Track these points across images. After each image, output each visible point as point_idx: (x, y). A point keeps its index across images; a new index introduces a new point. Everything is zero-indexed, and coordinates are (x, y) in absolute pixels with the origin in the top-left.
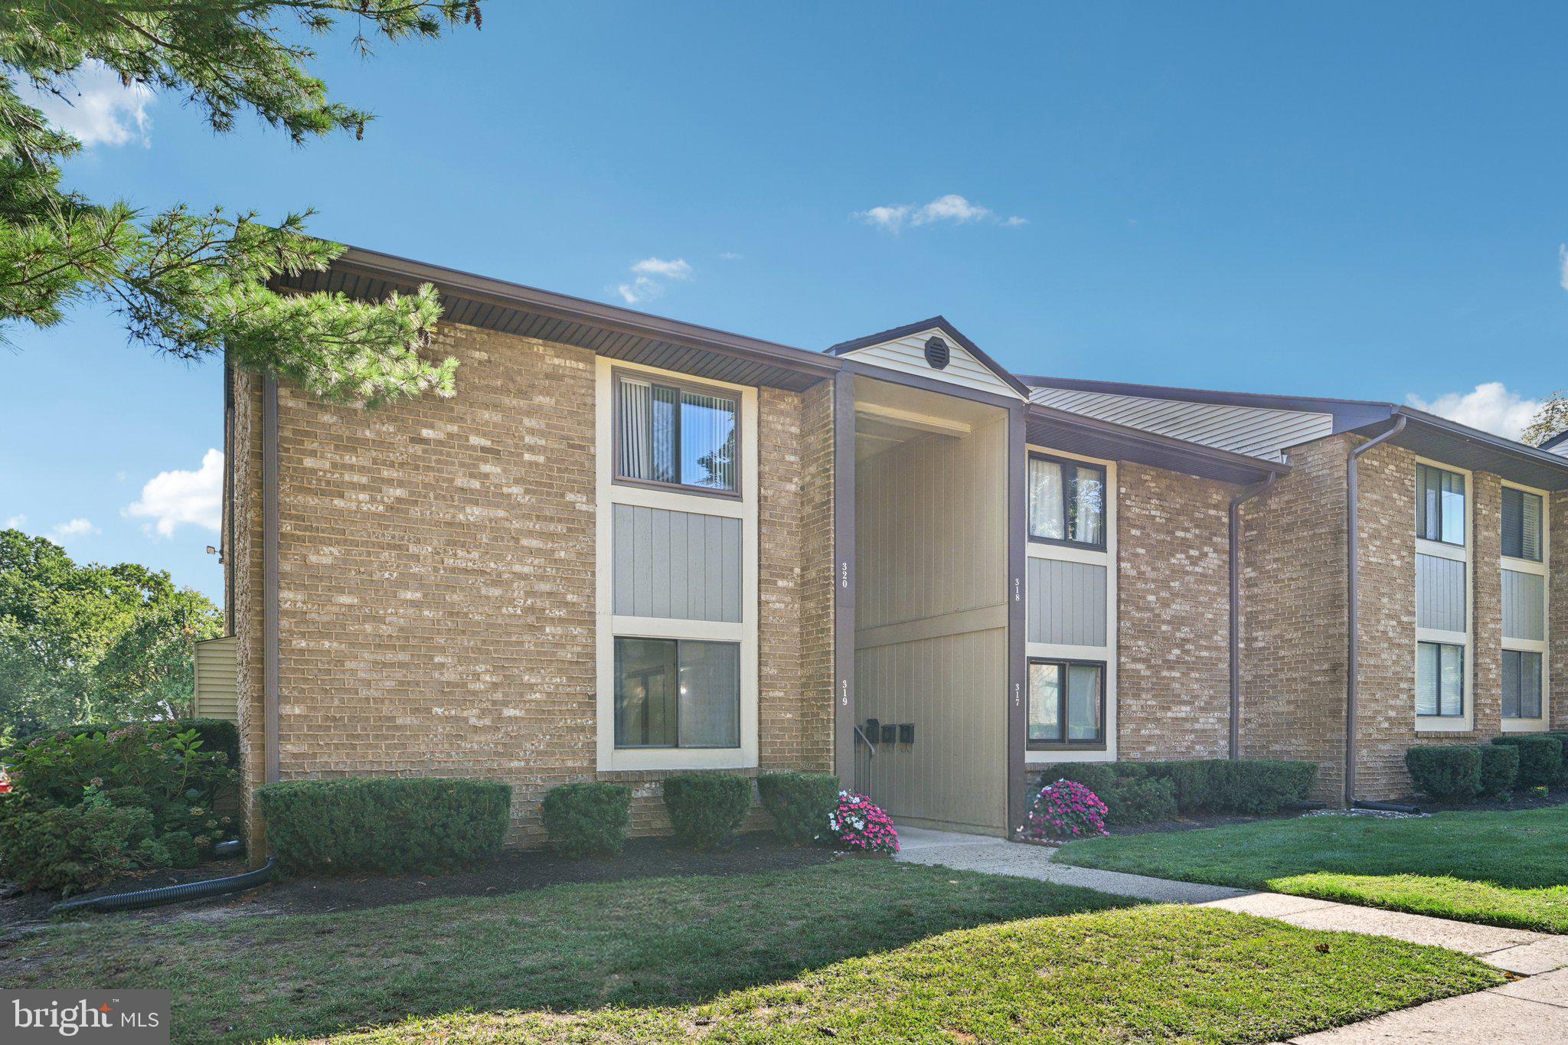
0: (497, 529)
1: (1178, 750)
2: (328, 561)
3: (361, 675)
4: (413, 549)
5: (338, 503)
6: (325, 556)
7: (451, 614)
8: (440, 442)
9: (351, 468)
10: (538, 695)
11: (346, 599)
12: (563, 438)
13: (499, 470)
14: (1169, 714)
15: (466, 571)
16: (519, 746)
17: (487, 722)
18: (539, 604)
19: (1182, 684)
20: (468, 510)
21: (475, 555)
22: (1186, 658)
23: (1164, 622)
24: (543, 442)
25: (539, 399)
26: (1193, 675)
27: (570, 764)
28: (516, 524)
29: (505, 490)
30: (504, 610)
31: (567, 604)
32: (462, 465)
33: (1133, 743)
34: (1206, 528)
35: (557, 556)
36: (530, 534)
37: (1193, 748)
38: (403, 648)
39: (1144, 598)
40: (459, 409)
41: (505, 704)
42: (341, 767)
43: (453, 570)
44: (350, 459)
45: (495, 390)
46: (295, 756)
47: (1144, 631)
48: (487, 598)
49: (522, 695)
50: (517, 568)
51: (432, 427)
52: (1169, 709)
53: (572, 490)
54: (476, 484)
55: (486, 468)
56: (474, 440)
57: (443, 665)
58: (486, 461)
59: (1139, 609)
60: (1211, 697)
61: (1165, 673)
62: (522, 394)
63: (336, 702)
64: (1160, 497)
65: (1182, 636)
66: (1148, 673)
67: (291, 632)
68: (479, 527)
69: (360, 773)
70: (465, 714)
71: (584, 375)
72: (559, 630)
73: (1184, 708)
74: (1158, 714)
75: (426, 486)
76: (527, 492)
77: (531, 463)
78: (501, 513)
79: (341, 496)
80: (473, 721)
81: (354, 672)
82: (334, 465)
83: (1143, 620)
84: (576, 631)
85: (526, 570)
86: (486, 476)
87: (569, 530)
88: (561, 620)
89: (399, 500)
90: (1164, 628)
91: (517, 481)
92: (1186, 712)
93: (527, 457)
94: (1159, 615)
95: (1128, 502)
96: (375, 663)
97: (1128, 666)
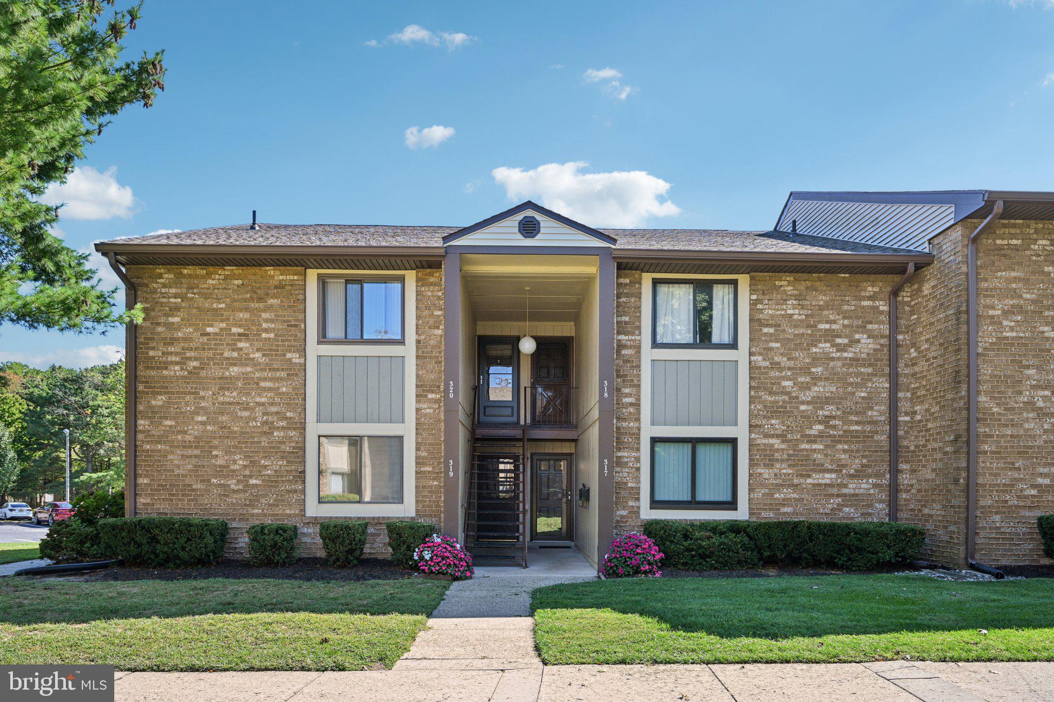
0: (246, 378)
1: (821, 511)
2: (160, 403)
3: (176, 462)
4: (202, 393)
5: (165, 372)
6: (158, 401)
7: (221, 428)
8: (216, 334)
9: (171, 353)
10: (269, 472)
11: (168, 423)
12: (285, 321)
13: (248, 345)
14: (809, 481)
15: (230, 404)
16: (258, 501)
17: (241, 487)
18: (270, 419)
19: (826, 455)
20: (231, 369)
21: (235, 394)
22: (831, 432)
23: (803, 403)
24: (273, 326)
25: (272, 301)
26: (840, 446)
27: (288, 512)
28: (257, 375)
29: (252, 356)
30: (251, 424)
31: (286, 418)
32: (228, 344)
33: (765, 505)
34: (858, 318)
35: (281, 391)
36: (265, 379)
37: (840, 510)
38: (196, 447)
39: (779, 384)
40: (226, 314)
41: (251, 477)
42: (166, 511)
43: (223, 403)
44: (171, 349)
45: (245, 300)
46: (144, 504)
47: (773, 411)
48: (241, 417)
49: (260, 471)
50: (258, 399)
51: (212, 326)
52: (809, 476)
53: (290, 351)
54: (235, 354)
55: (240, 345)
56: (235, 330)
57: (217, 456)
58: (240, 341)
59: (771, 393)
60: (863, 466)
61: (804, 446)
62: (260, 299)
63: (164, 477)
64: (798, 298)
65: (826, 413)
66: (783, 446)
67: (143, 442)
68: (238, 379)
69: (175, 514)
70: (229, 482)
71: (297, 282)
72: (282, 434)
73: (827, 476)
74: (795, 480)
75: (208, 358)
76: (264, 355)
77: (266, 339)
78: (249, 369)
79: (166, 368)
80: (233, 487)
81: (172, 460)
82: (163, 353)
83: (778, 402)
84: (292, 433)
85: (263, 400)
86: (241, 349)
87: (288, 375)
88: (283, 428)
89: (195, 368)
90: (803, 408)
91: (258, 350)
92: (831, 479)
93: (264, 335)
94: (797, 398)
95: (760, 306)
96: (182, 456)
97: (759, 441)
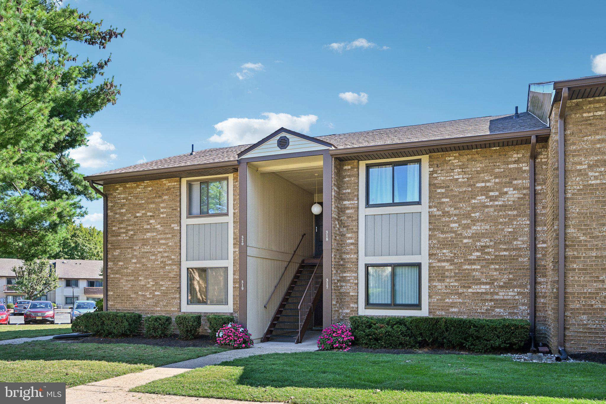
0: (153, 239)
1: (479, 311)
2: (117, 254)
3: (124, 283)
4: (135, 248)
5: (119, 238)
6: (117, 253)
7: (143, 265)
8: (141, 217)
9: (121, 228)
10: (164, 288)
11: (121, 263)
12: (171, 208)
13: (154, 221)
14: (470, 290)
15: (147, 252)
16: (159, 303)
17: (151, 296)
18: (164, 260)
19: (482, 273)
20: (147, 235)
21: (149, 247)
22: (486, 257)
23: (465, 238)
24: (165, 210)
25: (166, 197)
26: (492, 267)
27: (172, 309)
28: (159, 237)
29: (156, 227)
30: (156, 263)
31: (171, 259)
32: (146, 222)
33: (439, 306)
34: (506, 177)
35: (169, 245)
36: (162, 239)
37: (493, 310)
38: (132, 276)
39: (448, 226)
40: (145, 206)
41: (155, 291)
42: (120, 308)
43: (143, 252)
44: (122, 226)
45: (153, 198)
46: (111, 305)
47: (444, 244)
48: (151, 259)
49: (160, 288)
50: (159, 250)
51: (139, 212)
52: (470, 287)
53: (173, 223)
54: (149, 227)
55: (151, 221)
56: (149, 214)
57: (141, 280)
58: (151, 219)
59: (443, 232)
60: (510, 280)
61: (466, 267)
62: (160, 197)
63: (119, 291)
64: (461, 167)
65: (482, 244)
66: (452, 267)
67: (110, 273)
68: (150, 239)
69: (123, 310)
70: (146, 294)
71: (176, 186)
72: (169, 268)
73: (483, 287)
74: (460, 290)
75: (138, 230)
76: (161, 226)
77: (162, 217)
78: (155, 234)
79: (120, 236)
80: (148, 296)
81: (122, 283)
82: (118, 228)
83: (448, 238)
84: (174, 267)
85: (161, 250)
86: (151, 224)
87: (172, 236)
88: (170, 264)
89: (132, 235)
90: (465, 241)
91: (159, 224)
92: (486, 289)
93: (161, 216)
94: (461, 234)
95: (435, 175)
96: (126, 280)
97: (434, 265)
